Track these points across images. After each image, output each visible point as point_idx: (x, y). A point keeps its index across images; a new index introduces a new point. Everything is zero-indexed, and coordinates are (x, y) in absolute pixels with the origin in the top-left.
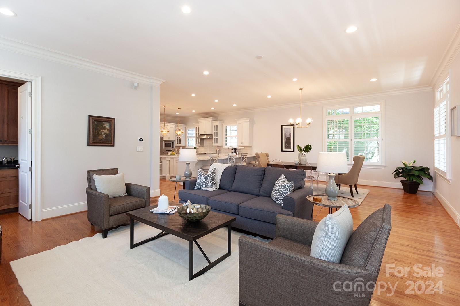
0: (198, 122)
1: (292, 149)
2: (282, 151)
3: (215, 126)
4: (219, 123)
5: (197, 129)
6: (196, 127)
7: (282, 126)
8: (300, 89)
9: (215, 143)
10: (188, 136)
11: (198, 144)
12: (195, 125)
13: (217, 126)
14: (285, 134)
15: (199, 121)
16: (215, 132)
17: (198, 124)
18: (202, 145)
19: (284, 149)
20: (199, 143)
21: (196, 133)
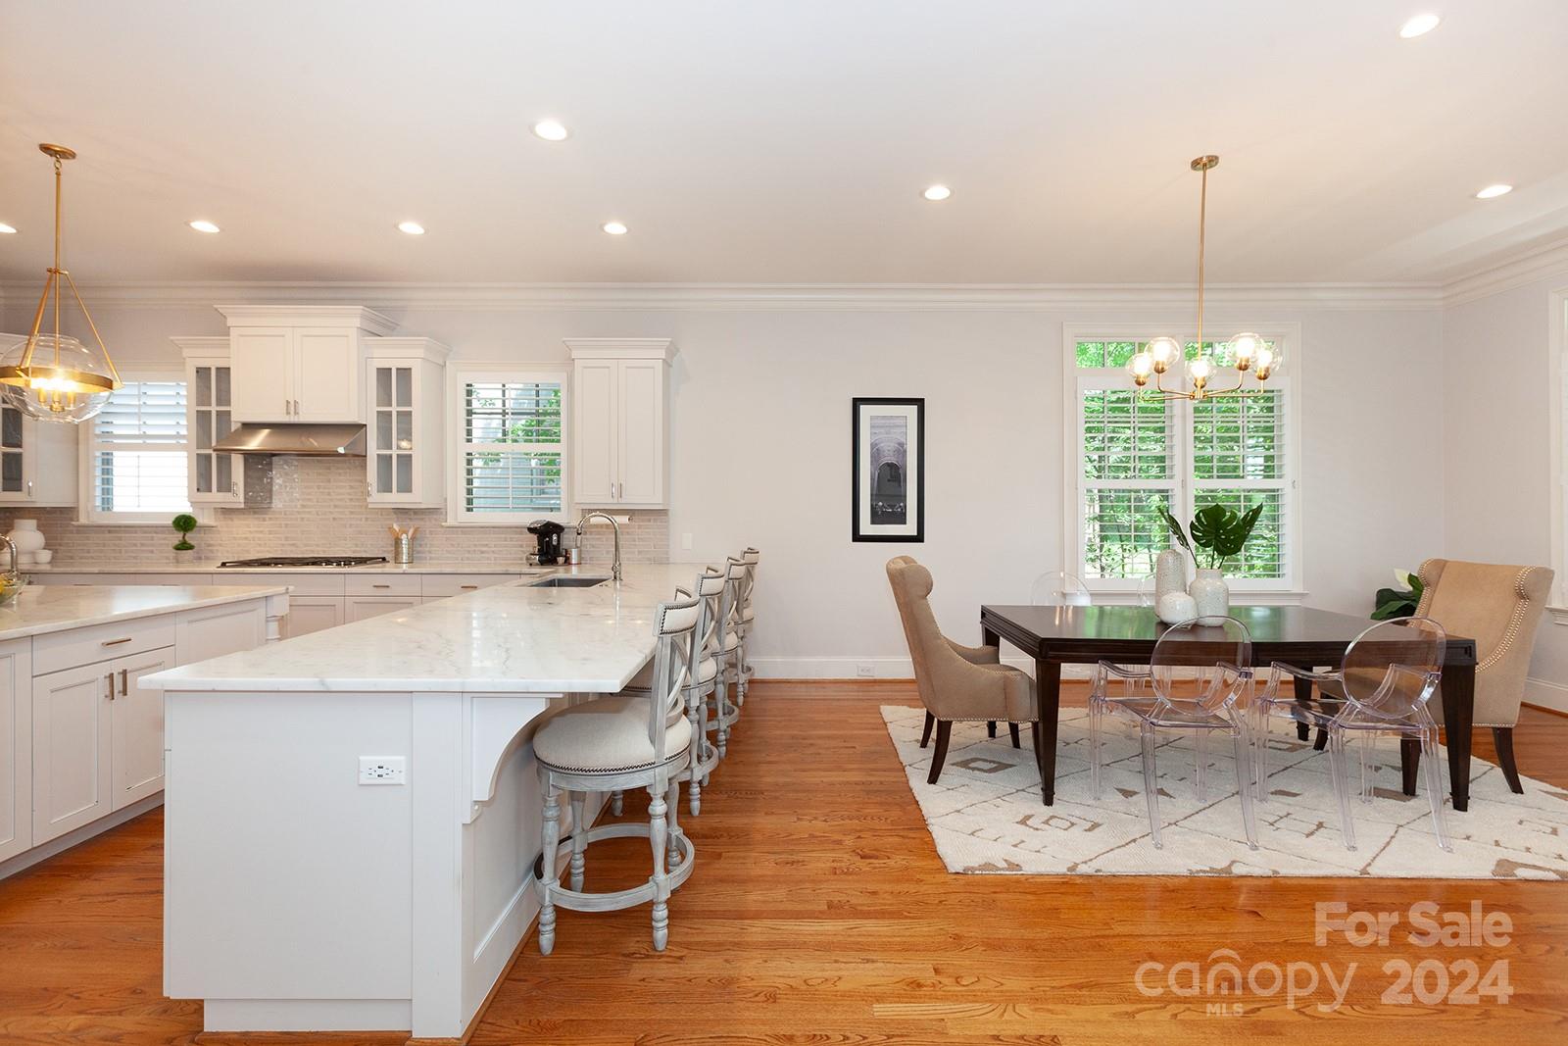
0: (226, 332)
1: (910, 528)
2: (857, 537)
3: (384, 374)
4: (421, 353)
5: (214, 382)
6: (202, 373)
7: (857, 403)
8: (1195, 164)
9: (386, 488)
10: (98, 431)
11: (216, 497)
12: (186, 352)
13: (405, 373)
14: (873, 446)
15: (230, 322)
16: (384, 417)
17: (228, 346)
18: (257, 502)
19: (867, 528)
20: (225, 486)
21: (203, 418)
